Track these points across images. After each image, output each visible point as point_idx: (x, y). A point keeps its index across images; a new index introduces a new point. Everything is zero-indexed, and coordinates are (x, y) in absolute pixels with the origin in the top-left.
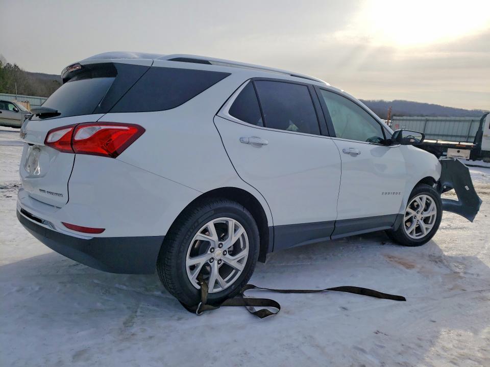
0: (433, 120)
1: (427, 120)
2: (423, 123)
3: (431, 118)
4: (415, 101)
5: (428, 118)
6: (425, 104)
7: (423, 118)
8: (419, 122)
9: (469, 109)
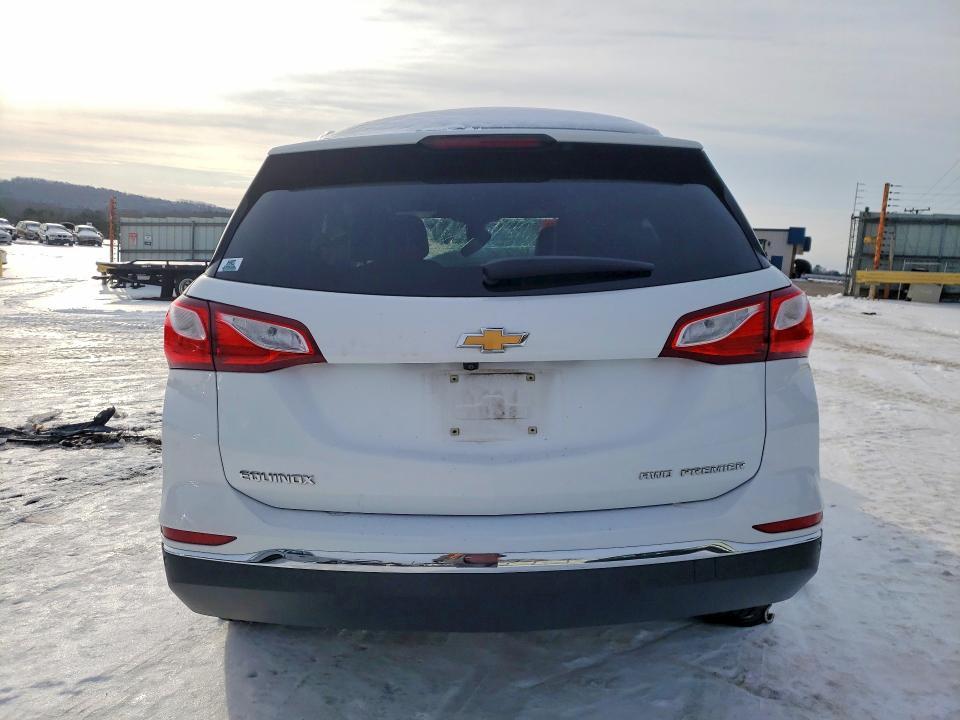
0: (206, 225)
1: (195, 225)
2: (188, 230)
3: (203, 220)
4: (64, 181)
5: (197, 220)
6: (88, 187)
7: (186, 220)
8: (179, 229)
9: (173, 199)
